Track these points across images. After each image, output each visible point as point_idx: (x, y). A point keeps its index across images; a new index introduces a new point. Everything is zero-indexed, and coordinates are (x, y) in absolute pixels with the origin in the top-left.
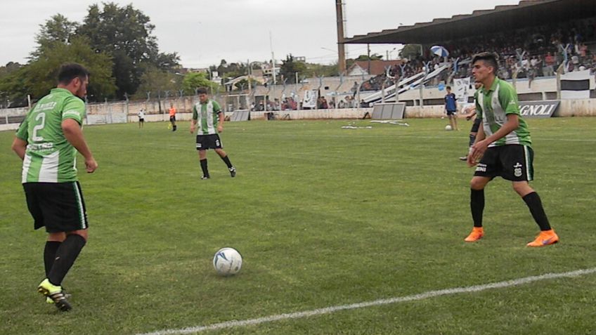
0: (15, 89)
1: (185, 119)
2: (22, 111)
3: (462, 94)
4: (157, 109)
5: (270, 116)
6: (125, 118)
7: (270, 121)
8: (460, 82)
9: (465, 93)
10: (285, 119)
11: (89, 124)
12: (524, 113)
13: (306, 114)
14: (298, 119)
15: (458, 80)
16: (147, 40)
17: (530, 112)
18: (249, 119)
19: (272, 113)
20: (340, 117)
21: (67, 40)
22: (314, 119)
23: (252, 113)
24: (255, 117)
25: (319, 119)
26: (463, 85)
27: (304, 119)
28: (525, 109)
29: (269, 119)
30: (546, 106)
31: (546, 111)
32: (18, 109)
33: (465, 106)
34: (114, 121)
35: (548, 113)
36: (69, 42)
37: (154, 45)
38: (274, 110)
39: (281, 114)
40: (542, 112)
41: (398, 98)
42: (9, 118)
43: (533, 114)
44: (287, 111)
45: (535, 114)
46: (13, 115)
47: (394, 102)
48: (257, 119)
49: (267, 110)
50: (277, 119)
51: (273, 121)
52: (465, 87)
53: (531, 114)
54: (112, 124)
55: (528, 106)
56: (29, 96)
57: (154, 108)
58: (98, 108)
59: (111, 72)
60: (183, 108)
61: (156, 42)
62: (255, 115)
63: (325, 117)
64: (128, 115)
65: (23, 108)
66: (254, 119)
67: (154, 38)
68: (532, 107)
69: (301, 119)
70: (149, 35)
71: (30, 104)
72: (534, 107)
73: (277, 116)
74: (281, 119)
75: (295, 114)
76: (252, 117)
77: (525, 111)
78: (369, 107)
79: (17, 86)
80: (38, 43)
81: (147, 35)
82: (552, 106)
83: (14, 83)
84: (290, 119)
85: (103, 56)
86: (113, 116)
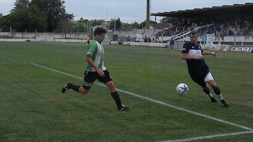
0: (4, 24)
1: (79, 42)
2: (7, 33)
3: (211, 41)
4: (64, 37)
5: (120, 44)
6: (53, 40)
7: (120, 46)
8: (210, 36)
9: (212, 40)
10: (127, 45)
11: (37, 41)
12: (239, 50)
13: (137, 44)
14: (133, 46)
15: (209, 35)
16: (61, 7)
17: (242, 50)
18: (110, 44)
19: (121, 42)
20: (153, 46)
21: (27, 5)
22: (141, 46)
23: (111, 42)
24: (113, 44)
25: (143, 46)
26: (211, 37)
27: (136, 46)
28: (239, 48)
29: (120, 45)
30: (249, 48)
31: (249, 50)
32: (6, 32)
33: (212, 46)
34: (48, 41)
35: (250, 51)
36: (28, 6)
37: (64, 10)
38: (122, 41)
39: (125, 43)
40: (247, 50)
41: (180, 40)
42: (2, 36)
43: (243, 51)
44: (128, 42)
45: (244, 51)
46: (3, 35)
47: (179, 41)
48: (114, 44)
49: (119, 41)
50: (123, 45)
51: (122, 46)
52: (212, 38)
53: (242, 51)
54: (47, 42)
55: (241, 48)
56: (11, 27)
57: (63, 36)
58: (40, 35)
59: (47, 20)
60: (75, 37)
61: (65, 9)
62: (113, 42)
63: (146, 45)
64: (54, 38)
65: (8, 32)
66: (112, 44)
67: (64, 7)
68: (243, 48)
69: (135, 46)
70: (62, 5)
71: (11, 31)
72: (244, 48)
73: (123, 44)
74: (125, 45)
75: (132, 43)
76: (111, 43)
77: (240, 49)
78: (167, 43)
79: (5, 23)
80: (15, 5)
81: (61, 6)
82: (252, 48)
83: (4, 21)
84: (129, 45)
85: (43, 13)
86: (47, 38)
